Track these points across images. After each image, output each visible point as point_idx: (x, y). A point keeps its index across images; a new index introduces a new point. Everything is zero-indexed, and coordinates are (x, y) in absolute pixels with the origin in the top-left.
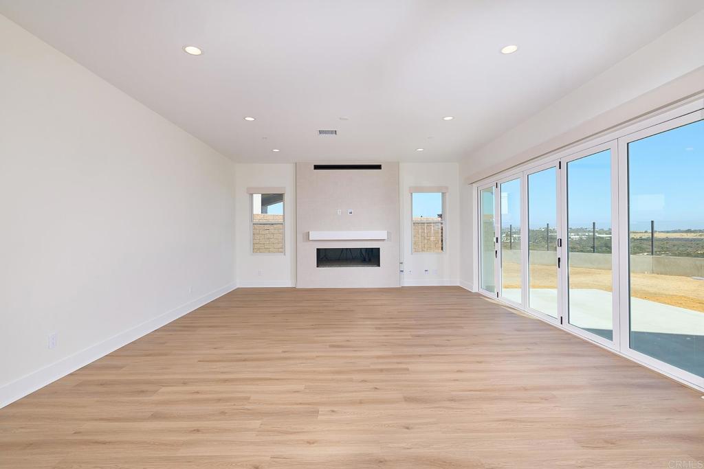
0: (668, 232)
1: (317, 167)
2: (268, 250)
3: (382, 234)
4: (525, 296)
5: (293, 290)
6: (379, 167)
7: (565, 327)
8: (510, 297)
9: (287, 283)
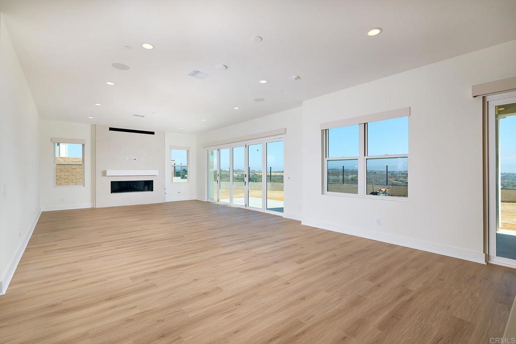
0: (276, 172)
1: (111, 129)
2: (68, 183)
3: (156, 172)
4: (231, 200)
5: (93, 210)
6: (153, 133)
7: (247, 208)
8: (224, 201)
9: (87, 205)
